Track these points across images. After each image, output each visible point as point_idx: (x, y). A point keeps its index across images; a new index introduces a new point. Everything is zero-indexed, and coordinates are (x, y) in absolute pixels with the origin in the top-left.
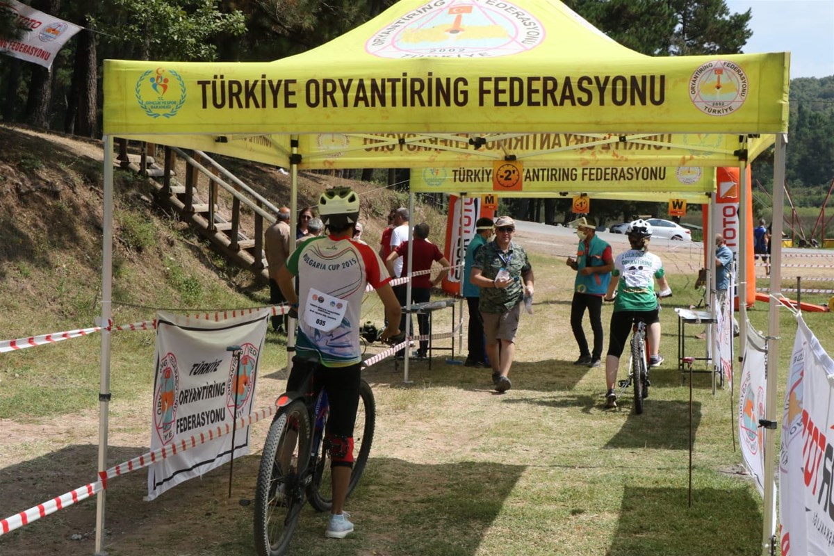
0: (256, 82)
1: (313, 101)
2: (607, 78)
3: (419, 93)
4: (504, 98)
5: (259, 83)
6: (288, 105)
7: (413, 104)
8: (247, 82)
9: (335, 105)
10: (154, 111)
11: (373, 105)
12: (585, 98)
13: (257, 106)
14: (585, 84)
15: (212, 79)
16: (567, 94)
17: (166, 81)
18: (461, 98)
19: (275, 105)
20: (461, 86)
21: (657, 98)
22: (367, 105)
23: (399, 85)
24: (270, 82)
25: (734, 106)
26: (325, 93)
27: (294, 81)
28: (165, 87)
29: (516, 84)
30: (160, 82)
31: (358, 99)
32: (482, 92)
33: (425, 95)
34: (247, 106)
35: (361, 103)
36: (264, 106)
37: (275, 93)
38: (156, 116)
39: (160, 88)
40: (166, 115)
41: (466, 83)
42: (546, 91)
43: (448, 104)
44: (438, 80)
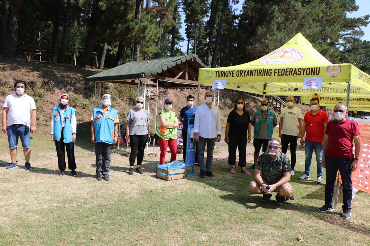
0: (227, 71)
1: (238, 75)
2: (305, 68)
3: (261, 73)
4: (280, 74)
5: (227, 72)
6: (233, 76)
7: (259, 76)
8: (225, 71)
9: (242, 76)
10: (206, 78)
11: (250, 76)
12: (299, 73)
13: (226, 77)
14: (300, 70)
15: (218, 71)
16: (295, 72)
17: (209, 72)
18: (270, 74)
19: (230, 76)
20: (270, 71)
21: (318, 73)
22: (249, 76)
23: (256, 71)
24: (230, 71)
25: (337, 75)
26: (241, 73)
27: (234, 71)
28: (209, 73)
29: (283, 70)
30: (208, 72)
31: (247, 74)
32: (275, 72)
33: (262, 73)
34: (224, 77)
35: (248, 76)
36: (228, 77)
37: (230, 74)
38: (207, 79)
39: (208, 73)
40: (209, 79)
41: (271, 70)
42: (290, 72)
43: (267, 75)
44: (265, 70)
